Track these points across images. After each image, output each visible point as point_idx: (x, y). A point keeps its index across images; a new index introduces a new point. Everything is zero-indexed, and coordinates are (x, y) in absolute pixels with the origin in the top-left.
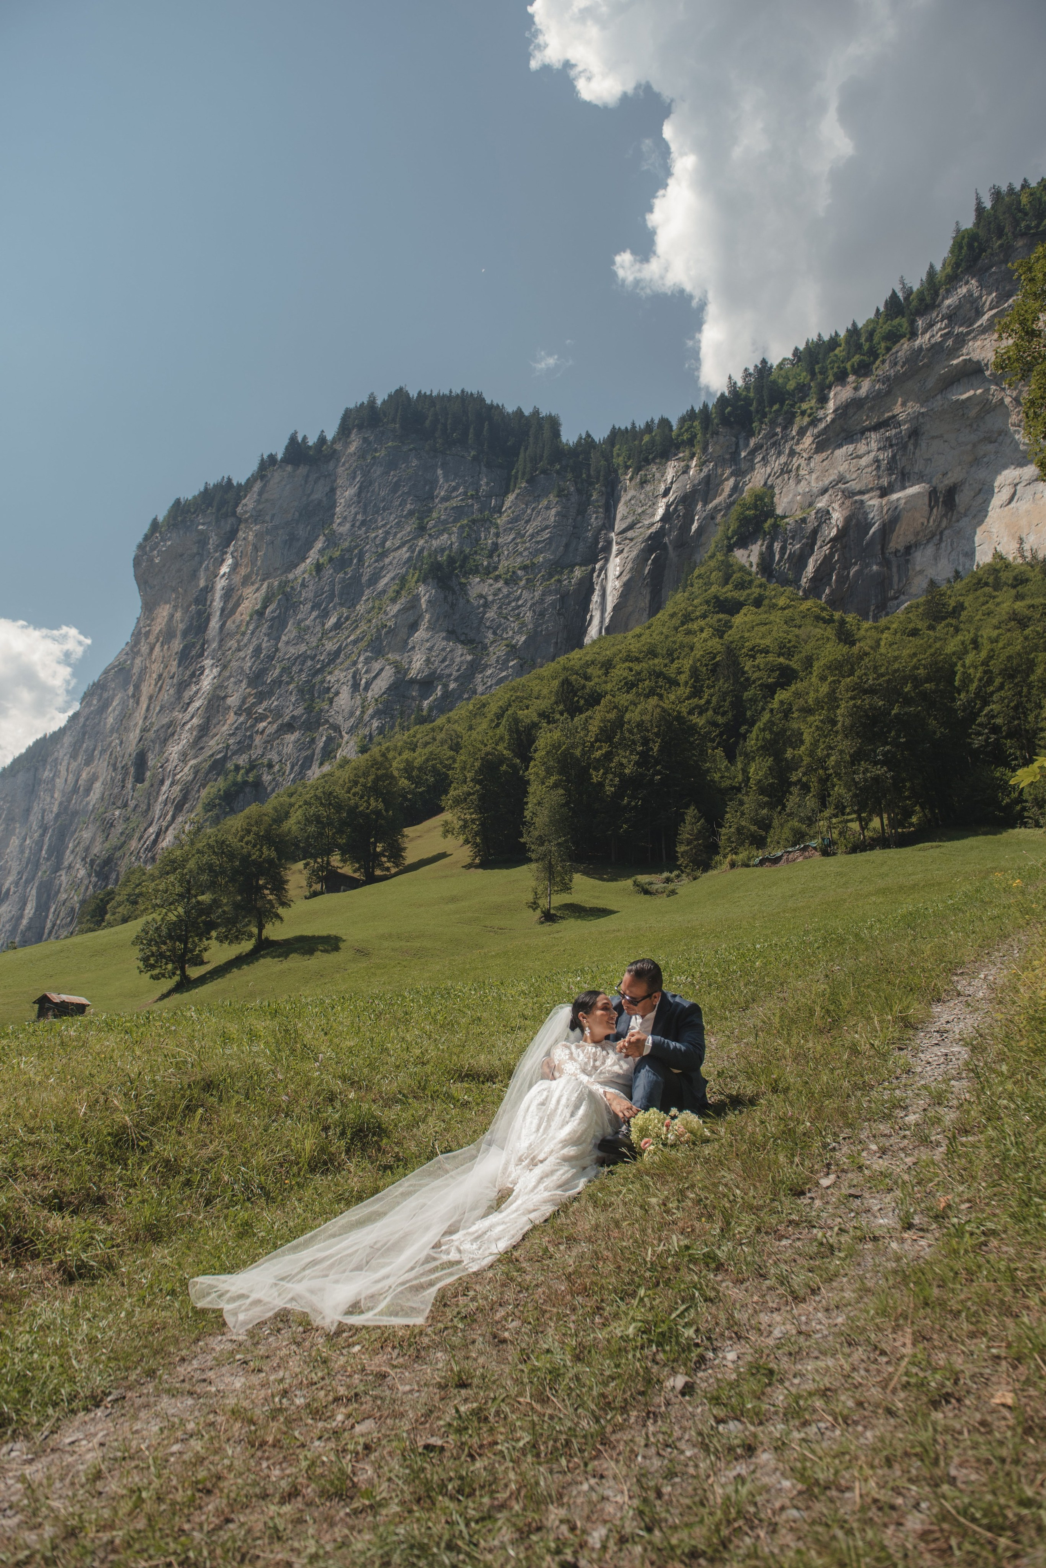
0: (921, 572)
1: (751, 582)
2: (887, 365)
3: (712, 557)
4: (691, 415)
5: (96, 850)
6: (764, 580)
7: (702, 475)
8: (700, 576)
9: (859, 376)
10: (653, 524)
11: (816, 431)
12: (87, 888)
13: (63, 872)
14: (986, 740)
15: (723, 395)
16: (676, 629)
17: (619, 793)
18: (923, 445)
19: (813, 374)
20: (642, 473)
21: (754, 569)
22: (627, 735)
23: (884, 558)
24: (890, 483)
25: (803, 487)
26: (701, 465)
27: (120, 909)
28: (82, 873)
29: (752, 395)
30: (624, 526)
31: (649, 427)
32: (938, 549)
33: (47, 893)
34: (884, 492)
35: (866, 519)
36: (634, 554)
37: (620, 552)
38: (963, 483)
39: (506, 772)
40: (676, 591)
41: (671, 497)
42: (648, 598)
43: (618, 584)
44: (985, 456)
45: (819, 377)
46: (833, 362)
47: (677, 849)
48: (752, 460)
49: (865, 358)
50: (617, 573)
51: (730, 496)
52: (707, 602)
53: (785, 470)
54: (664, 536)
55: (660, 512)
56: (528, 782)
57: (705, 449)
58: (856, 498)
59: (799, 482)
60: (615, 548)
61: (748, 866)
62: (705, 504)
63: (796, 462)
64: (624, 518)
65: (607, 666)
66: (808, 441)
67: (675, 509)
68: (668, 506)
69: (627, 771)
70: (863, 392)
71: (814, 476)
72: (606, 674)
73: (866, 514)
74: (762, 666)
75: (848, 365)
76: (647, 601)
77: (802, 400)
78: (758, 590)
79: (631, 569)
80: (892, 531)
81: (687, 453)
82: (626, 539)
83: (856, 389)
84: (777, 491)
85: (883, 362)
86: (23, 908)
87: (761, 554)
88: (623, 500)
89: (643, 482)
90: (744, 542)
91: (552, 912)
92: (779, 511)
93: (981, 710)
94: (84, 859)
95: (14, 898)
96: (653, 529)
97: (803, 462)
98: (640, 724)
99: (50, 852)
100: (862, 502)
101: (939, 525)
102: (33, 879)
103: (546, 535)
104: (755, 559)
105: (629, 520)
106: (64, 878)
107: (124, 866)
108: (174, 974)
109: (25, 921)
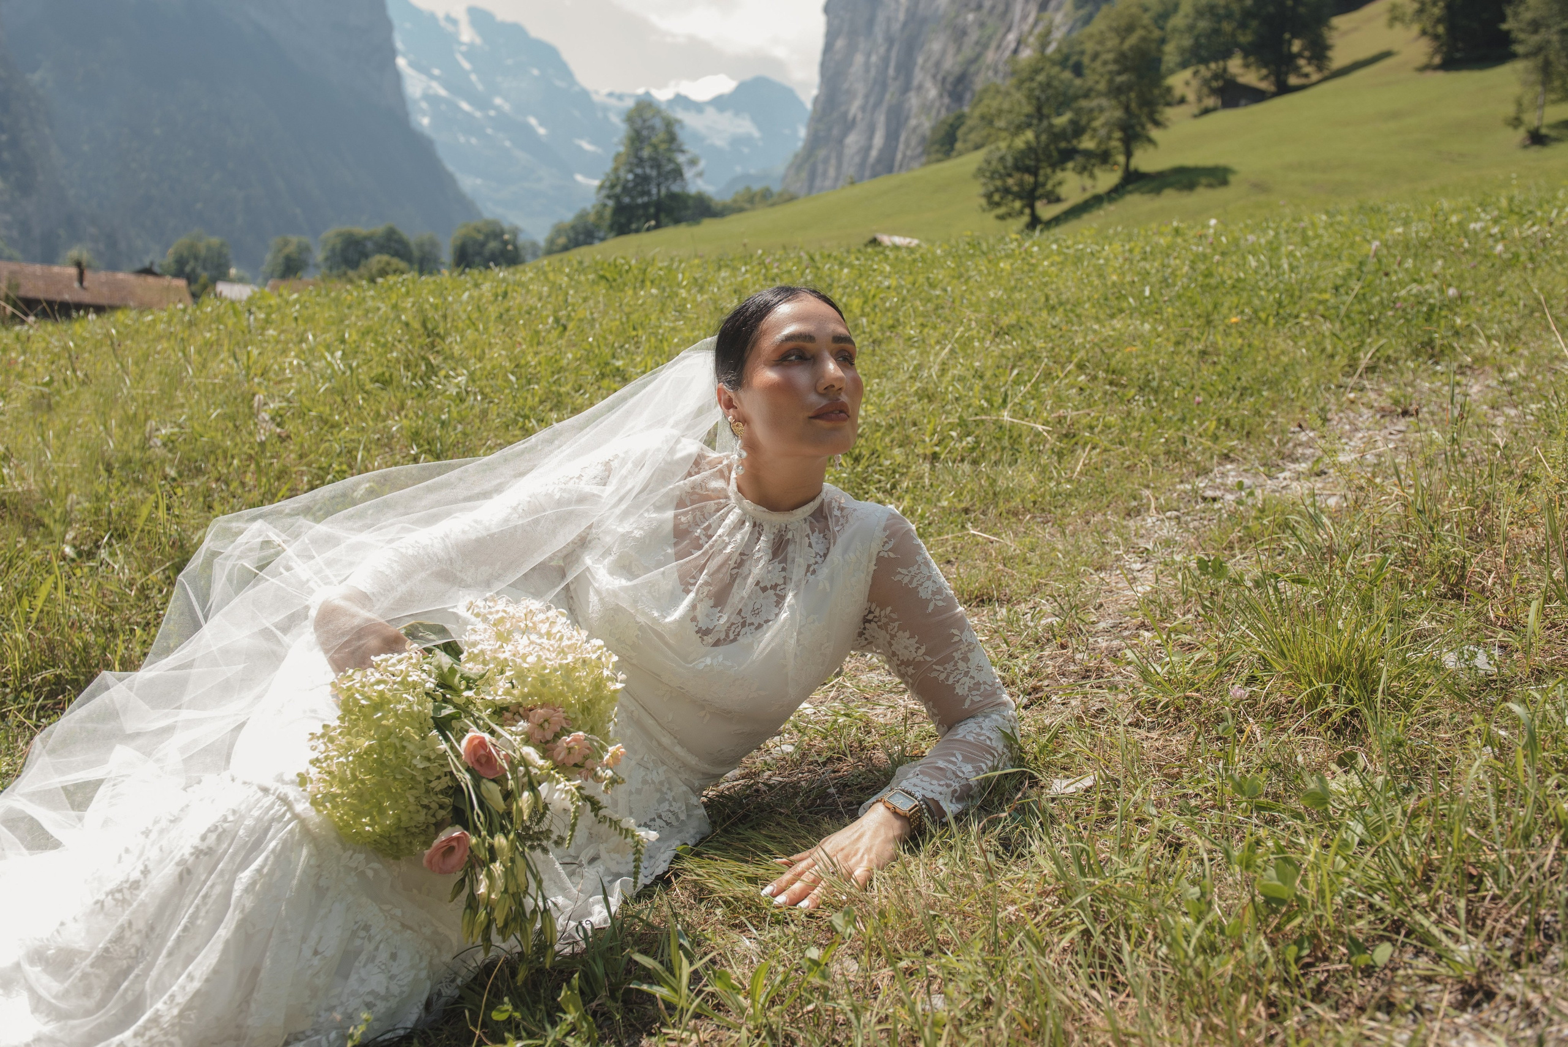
5: (947, 65)
13: (913, 94)
27: (972, 135)
28: (933, 93)
33: (897, 120)
86: (871, 137)
94: (934, 77)
95: (861, 126)
99: (898, 69)
102: (881, 103)
106: (914, 101)
107: (979, 84)
108: (1021, 213)
109: (874, 153)
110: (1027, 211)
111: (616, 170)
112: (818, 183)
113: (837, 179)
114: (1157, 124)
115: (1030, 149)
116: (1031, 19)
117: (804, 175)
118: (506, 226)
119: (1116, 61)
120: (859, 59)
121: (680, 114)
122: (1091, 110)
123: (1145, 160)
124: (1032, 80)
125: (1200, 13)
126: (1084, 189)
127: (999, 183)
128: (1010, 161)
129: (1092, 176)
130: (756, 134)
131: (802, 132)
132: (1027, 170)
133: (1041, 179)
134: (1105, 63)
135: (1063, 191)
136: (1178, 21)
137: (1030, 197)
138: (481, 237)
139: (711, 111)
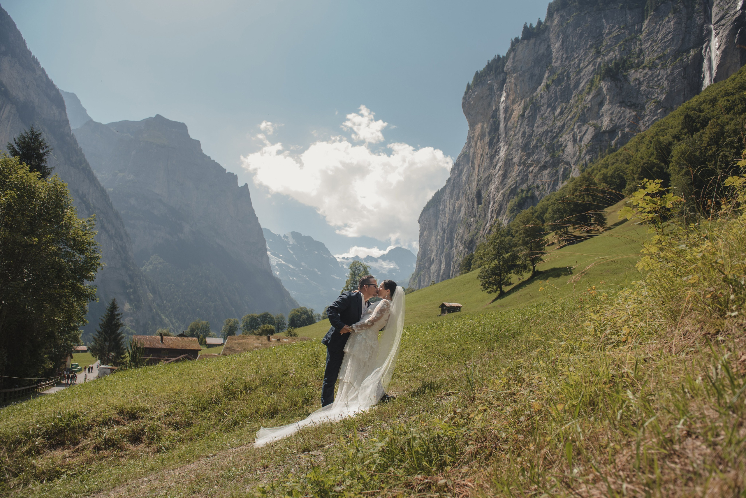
5: (465, 237)
10: (736, 13)
12: (464, 254)
13: (454, 248)
27: (477, 263)
28: (461, 248)
30: (717, 19)
33: (449, 258)
36: (727, 32)
37: (717, 34)
42: (739, 56)
43: (718, 53)
50: (717, 47)
55: (740, 4)
60: (714, 33)
64: (717, 14)
65: (713, 101)
72: (713, 106)
76: (739, 57)
79: (726, 42)
82: (720, 26)
86: (440, 266)
88: (715, 4)
94: (461, 242)
95: (436, 262)
96: (737, 15)
99: (448, 240)
102: (443, 253)
103: (670, 37)
105: (721, 14)
106: (455, 251)
107: (478, 243)
108: (497, 290)
109: (442, 271)
110: (499, 289)
111: (347, 286)
112: (422, 284)
113: (429, 282)
114: (543, 253)
115: (497, 267)
116: (495, 218)
117: (416, 281)
118: (308, 309)
119: (524, 233)
120: (433, 238)
121: (369, 264)
122: (518, 251)
123: (540, 267)
124: (495, 242)
125: (554, 212)
126: (520, 279)
127: (487, 280)
128: (490, 272)
129: (521, 274)
130: (398, 268)
131: (415, 266)
132: (497, 274)
133: (502, 277)
134: (520, 234)
135: (512, 280)
136: (547, 215)
137: (499, 284)
138: (299, 314)
139: (380, 260)
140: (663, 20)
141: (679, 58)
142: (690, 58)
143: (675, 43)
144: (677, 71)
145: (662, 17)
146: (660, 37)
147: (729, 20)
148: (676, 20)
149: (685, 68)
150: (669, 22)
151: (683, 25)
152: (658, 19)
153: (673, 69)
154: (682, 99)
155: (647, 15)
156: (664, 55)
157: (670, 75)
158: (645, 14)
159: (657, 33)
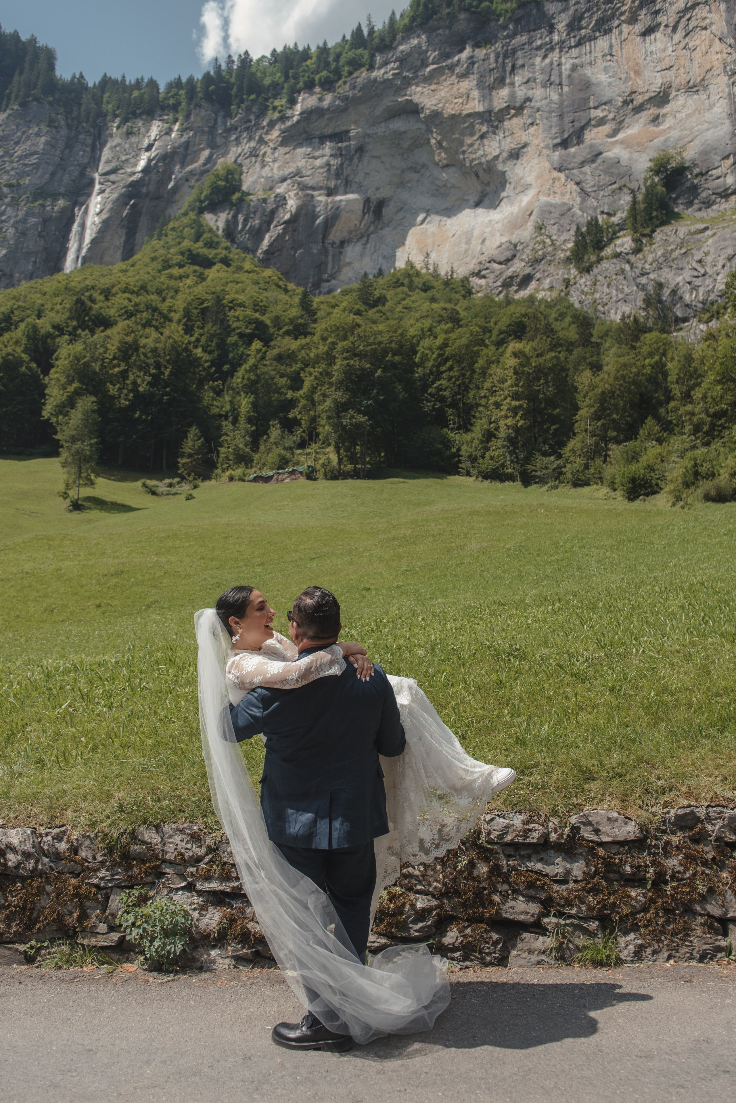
0: (349, 264)
1: (218, 243)
2: (347, 87)
3: (186, 214)
4: (177, 84)
6: (229, 244)
7: (183, 140)
8: (173, 229)
9: (324, 90)
10: (134, 173)
11: (283, 127)
14: (433, 406)
15: (208, 73)
16: (160, 271)
17: (132, 408)
18: (365, 160)
19: (287, 77)
20: (129, 124)
21: (220, 232)
22: (142, 358)
23: (323, 246)
24: (335, 185)
25: (266, 172)
26: (183, 131)
29: (233, 80)
30: (107, 169)
31: (138, 84)
32: (364, 248)
34: (330, 192)
35: (314, 211)
36: (115, 195)
37: (102, 192)
38: (390, 199)
39: (24, 374)
40: (151, 237)
41: (153, 153)
42: (123, 239)
43: (97, 219)
44: (409, 181)
45: (292, 81)
46: (304, 71)
47: (179, 460)
48: (226, 138)
49: (331, 75)
50: (98, 210)
51: (204, 164)
52: (182, 253)
53: (254, 154)
54: (143, 185)
55: (142, 164)
56: (45, 386)
57: (187, 117)
58: (309, 192)
59: (263, 166)
60: (97, 187)
61: (244, 481)
62: (182, 167)
63: (263, 149)
64: (108, 162)
65: (107, 293)
66: (275, 134)
67: (156, 164)
68: (150, 160)
69: (141, 389)
70: (326, 104)
71: (277, 165)
72: (107, 299)
73: (314, 207)
74: (241, 318)
75: (317, 77)
76: (122, 243)
77: (275, 97)
78: (224, 252)
79: (111, 209)
80: (333, 226)
81: (171, 116)
82: (108, 181)
83: (321, 100)
84: (244, 169)
85: (345, 83)
87: (227, 221)
88: (108, 145)
89: (129, 134)
90: (214, 207)
91: (80, 502)
92: (244, 188)
93: (433, 383)
96: (134, 178)
97: (269, 151)
98: (154, 350)
100: (312, 196)
101: (367, 230)
103: (34, 160)
104: (221, 225)
105: (113, 165)
140: (29, 128)
141: (40, 202)
142: (56, 208)
143: (39, 174)
144: (32, 220)
145: (30, 121)
146: (19, 153)
147: (123, 179)
148: (49, 138)
149: (46, 221)
150: (38, 135)
151: (58, 152)
152: (22, 122)
153: (27, 215)
154: (30, 268)
155: (7, 106)
156: (19, 185)
157: (20, 221)
158: (4, 103)
159: (17, 143)
